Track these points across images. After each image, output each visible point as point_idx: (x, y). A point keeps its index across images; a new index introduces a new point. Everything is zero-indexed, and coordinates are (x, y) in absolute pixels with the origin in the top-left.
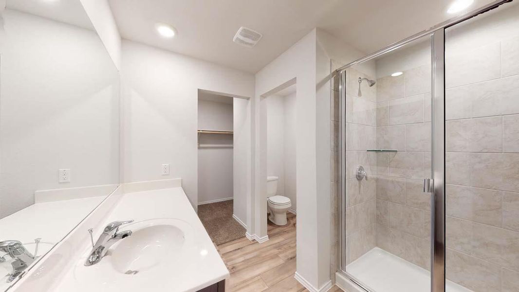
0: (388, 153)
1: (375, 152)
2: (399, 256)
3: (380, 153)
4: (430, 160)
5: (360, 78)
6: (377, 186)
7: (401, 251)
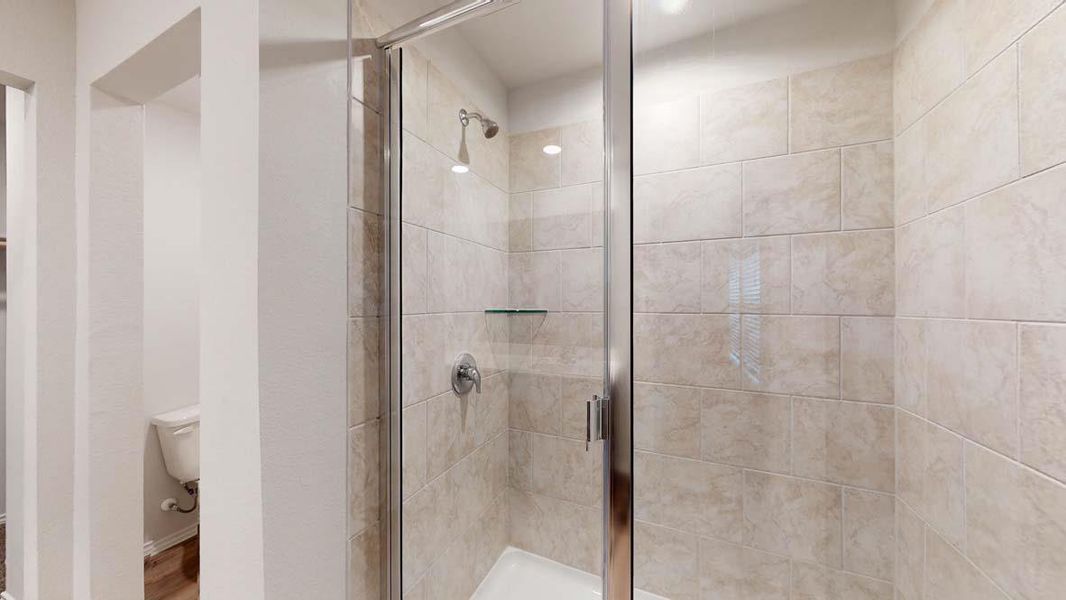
0: (530, 317)
1: (506, 314)
2: (550, 556)
3: (516, 317)
4: (601, 328)
5: (464, 111)
6: (510, 396)
7: (553, 542)
